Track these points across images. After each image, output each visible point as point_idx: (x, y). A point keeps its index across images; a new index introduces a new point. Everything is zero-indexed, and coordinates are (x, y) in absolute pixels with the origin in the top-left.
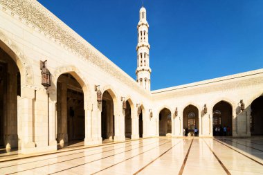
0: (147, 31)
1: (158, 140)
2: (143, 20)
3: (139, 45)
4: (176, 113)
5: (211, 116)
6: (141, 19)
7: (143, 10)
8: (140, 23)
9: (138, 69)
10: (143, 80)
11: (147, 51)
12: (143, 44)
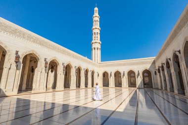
0: (99, 20)
1: (102, 89)
2: (96, 14)
3: (94, 27)
4: (111, 74)
5: (127, 77)
6: (95, 14)
7: (96, 9)
8: (94, 16)
9: (93, 42)
10: (96, 49)
11: (99, 32)
12: (96, 27)
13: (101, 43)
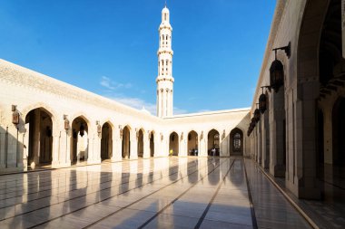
0: (170, 35)
2: (166, 22)
3: (160, 50)
4: (182, 136)
5: (207, 140)
6: (163, 21)
7: (166, 11)
8: (161, 26)
9: (159, 78)
10: (165, 91)
11: (170, 58)
12: (166, 50)
13: (173, 80)
